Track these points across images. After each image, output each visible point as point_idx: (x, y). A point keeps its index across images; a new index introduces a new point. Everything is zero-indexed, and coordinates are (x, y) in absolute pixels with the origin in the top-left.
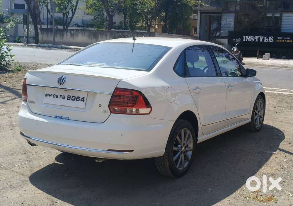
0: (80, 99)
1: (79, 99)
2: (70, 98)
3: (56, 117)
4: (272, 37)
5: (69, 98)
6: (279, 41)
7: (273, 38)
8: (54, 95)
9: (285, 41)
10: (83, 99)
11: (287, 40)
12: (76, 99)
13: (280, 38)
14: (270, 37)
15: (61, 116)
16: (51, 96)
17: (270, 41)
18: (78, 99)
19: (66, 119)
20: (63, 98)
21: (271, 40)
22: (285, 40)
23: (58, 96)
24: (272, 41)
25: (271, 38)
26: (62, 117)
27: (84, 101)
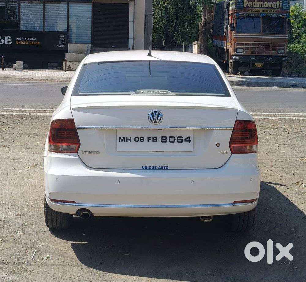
0: (184, 139)
1: (182, 140)
2: (166, 139)
3: (145, 168)
4: (10, 37)
5: (164, 139)
6: (20, 43)
7: (10, 39)
8: (135, 138)
9: (29, 43)
10: (188, 139)
11: (31, 41)
12: (176, 140)
13: (21, 39)
14: (6, 38)
15: (153, 165)
16: (130, 139)
17: (6, 43)
18: (180, 139)
19: (162, 169)
20: (153, 141)
21: (8, 42)
22: (29, 41)
23: (144, 139)
24: (10, 43)
25: (8, 38)
26: (155, 167)
27: (190, 141)
